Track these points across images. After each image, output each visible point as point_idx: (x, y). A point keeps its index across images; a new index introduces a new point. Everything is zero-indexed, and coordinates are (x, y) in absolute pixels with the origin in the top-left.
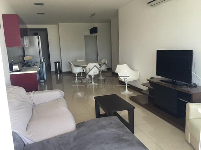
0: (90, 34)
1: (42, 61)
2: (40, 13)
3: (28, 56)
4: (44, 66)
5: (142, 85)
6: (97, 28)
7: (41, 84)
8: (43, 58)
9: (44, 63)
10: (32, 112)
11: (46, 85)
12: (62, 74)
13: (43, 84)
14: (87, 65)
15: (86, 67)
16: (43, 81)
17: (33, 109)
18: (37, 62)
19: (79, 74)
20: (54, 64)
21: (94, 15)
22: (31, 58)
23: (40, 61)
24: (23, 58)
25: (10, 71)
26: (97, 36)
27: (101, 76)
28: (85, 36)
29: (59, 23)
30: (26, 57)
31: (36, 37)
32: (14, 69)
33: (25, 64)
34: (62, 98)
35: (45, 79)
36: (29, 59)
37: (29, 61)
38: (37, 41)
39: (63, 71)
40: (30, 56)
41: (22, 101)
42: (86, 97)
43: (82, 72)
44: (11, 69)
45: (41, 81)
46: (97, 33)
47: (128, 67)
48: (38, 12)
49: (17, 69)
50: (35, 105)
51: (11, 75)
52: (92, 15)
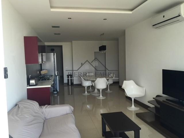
0: (99, 51)
1: (56, 75)
2: (57, 33)
3: (44, 71)
4: (58, 79)
5: (148, 102)
6: (105, 46)
7: (54, 95)
8: (57, 72)
9: (58, 76)
10: (42, 127)
11: (59, 97)
12: (73, 86)
13: (56, 95)
14: (96, 79)
15: (95, 82)
16: (56, 92)
17: (44, 124)
18: (52, 76)
19: (88, 87)
20: (67, 76)
21: (103, 34)
22: (47, 72)
23: (54, 74)
24: (40, 72)
25: (27, 85)
26: (105, 53)
27: (109, 89)
28: (95, 52)
29: (73, 41)
30: (42, 71)
31: (53, 54)
32: (31, 83)
33: (41, 78)
34: (71, 113)
35: (58, 91)
36: (45, 73)
37: (45, 75)
38: (53, 57)
39: (74, 83)
40: (46, 70)
41: (34, 116)
42: (94, 110)
43: (91, 86)
44: (28, 84)
45: (54, 93)
46: (106, 51)
47: (134, 83)
48: (55, 33)
49: (33, 83)
50: (46, 119)
51: (28, 89)
52: (101, 35)
